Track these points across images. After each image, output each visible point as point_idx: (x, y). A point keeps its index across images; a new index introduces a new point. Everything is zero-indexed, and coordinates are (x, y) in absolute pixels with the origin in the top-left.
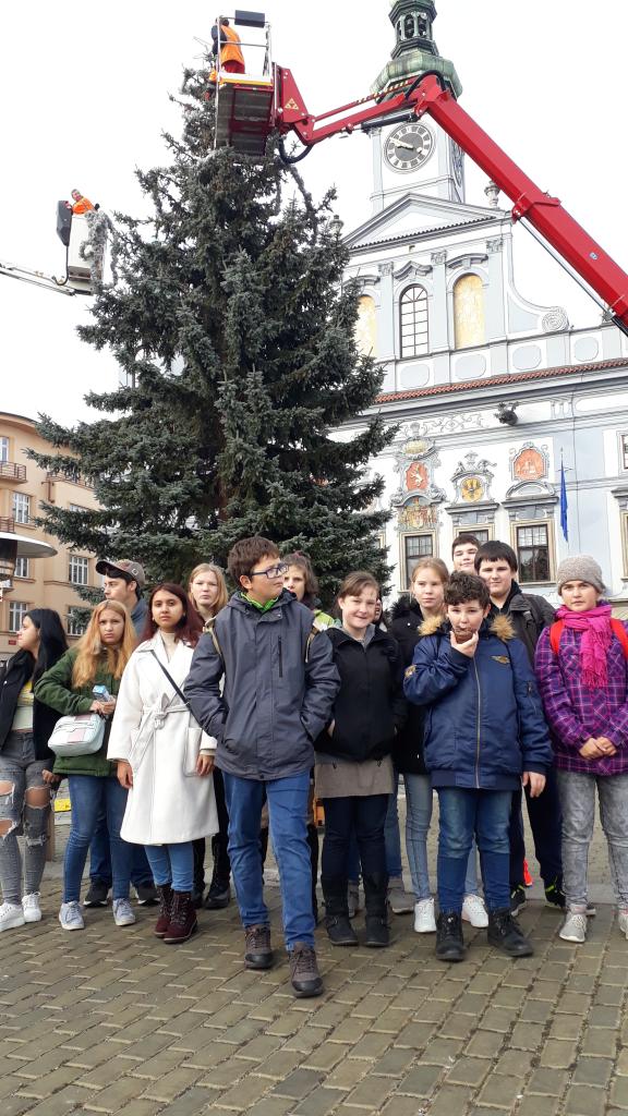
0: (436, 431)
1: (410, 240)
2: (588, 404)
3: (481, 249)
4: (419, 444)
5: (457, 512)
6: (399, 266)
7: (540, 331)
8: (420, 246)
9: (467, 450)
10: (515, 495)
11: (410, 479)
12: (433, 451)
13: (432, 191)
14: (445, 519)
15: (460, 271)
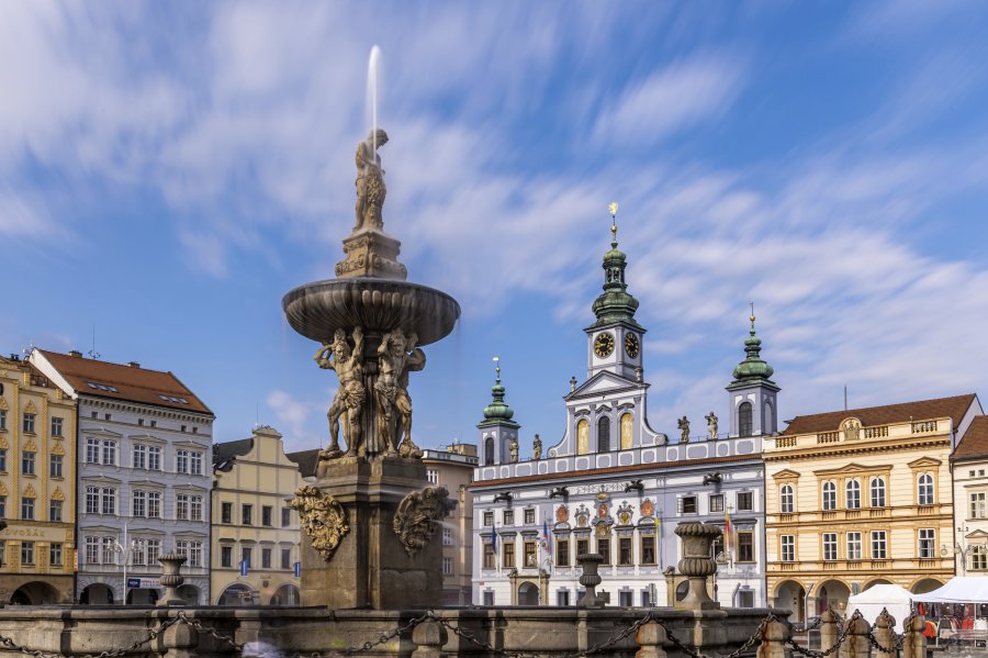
0: (610, 490)
1: (603, 393)
2: (671, 482)
3: (632, 401)
4: (604, 495)
5: (618, 528)
6: (598, 406)
7: (654, 444)
8: (607, 397)
9: (623, 500)
10: (642, 523)
11: (600, 512)
12: (610, 500)
13: (613, 370)
14: (613, 532)
15: (623, 411)
